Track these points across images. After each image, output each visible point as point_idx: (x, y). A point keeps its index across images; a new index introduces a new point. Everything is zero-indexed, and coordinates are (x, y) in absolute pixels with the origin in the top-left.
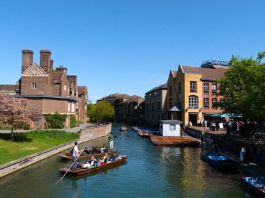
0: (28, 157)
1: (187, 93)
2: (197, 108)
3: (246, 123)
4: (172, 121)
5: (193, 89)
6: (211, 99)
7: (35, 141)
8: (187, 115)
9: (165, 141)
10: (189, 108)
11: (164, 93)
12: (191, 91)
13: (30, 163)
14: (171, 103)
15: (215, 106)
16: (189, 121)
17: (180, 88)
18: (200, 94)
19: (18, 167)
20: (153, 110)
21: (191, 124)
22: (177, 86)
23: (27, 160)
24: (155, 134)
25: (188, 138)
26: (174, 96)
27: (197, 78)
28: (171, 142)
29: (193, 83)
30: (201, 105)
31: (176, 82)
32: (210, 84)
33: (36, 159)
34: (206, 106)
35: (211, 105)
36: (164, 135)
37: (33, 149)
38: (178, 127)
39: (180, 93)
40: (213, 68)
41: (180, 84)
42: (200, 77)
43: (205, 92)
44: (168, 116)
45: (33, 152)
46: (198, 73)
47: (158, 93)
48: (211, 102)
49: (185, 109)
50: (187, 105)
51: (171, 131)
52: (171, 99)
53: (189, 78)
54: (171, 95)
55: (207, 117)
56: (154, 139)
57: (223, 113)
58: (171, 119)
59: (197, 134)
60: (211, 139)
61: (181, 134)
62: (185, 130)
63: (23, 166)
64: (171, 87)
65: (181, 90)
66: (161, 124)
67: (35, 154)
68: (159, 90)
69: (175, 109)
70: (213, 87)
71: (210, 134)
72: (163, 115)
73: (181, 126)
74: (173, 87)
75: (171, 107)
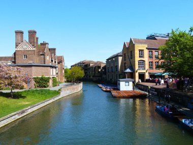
0: (24, 109)
1: (137, 59)
2: (145, 69)
3: (181, 79)
4: (127, 79)
5: (141, 55)
6: (154, 62)
7: (29, 97)
8: (137, 75)
9: (122, 94)
10: (139, 69)
11: (120, 59)
12: (140, 57)
13: (25, 114)
14: (125, 67)
15: (158, 67)
16: (139, 79)
17: (131, 55)
18: (146, 59)
19: (17, 117)
20: (112, 71)
21: (140, 81)
22: (129, 54)
23: (23, 112)
24: (114, 89)
25: (138, 91)
26: (128, 61)
27: (144, 47)
28: (126, 95)
29: (141, 51)
30: (147, 67)
31: (129, 50)
32: (154, 51)
33: (30, 111)
34: (151, 67)
35: (154, 67)
36: (121, 90)
37: (27, 103)
38: (131, 83)
39: (132, 58)
40: (156, 39)
41: (131, 52)
42: (146, 46)
43: (150, 57)
44: (123, 76)
45: (27, 106)
46: (145, 43)
47: (115, 59)
48: (154, 64)
49: (136, 70)
50: (137, 67)
51: (126, 86)
52: (125, 63)
53: (138, 47)
54: (125, 60)
55: (151, 76)
56: (114, 93)
57: (164, 72)
58: (125, 78)
59: (145, 88)
60: (155, 91)
61: (133, 88)
62: (136, 86)
63: (21, 116)
64: (125, 54)
65: (132, 56)
66: (118, 82)
67: (29, 107)
68: (116, 56)
69: (128, 70)
70: (155, 53)
71: (154, 88)
72: (120, 75)
73: (133, 82)
74: (126, 55)
75: (126, 69)
